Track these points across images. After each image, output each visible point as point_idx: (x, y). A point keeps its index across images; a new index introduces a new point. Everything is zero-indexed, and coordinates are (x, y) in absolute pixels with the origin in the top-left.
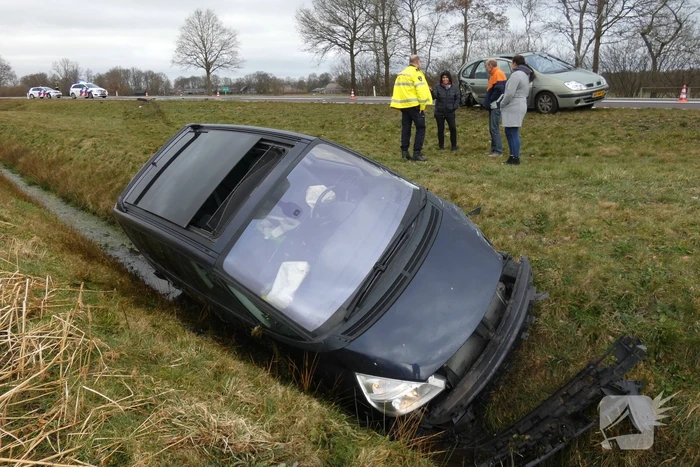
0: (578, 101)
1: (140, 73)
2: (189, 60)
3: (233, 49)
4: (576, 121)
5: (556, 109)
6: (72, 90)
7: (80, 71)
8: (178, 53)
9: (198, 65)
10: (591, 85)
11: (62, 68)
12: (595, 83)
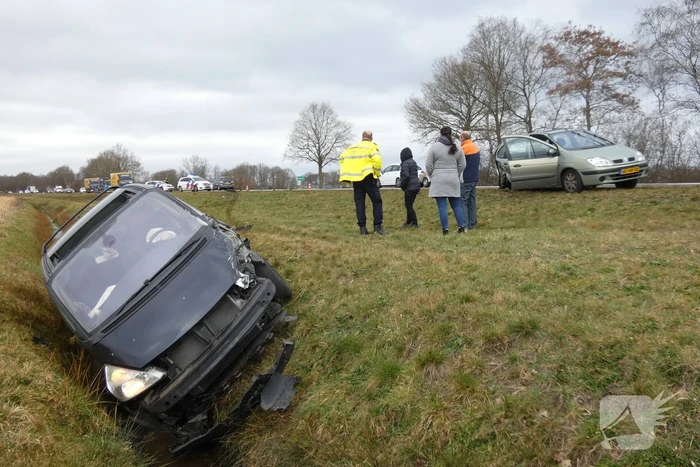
0: (602, 179)
1: (266, 170)
2: (301, 153)
3: (347, 142)
4: (594, 198)
5: (582, 188)
6: (180, 183)
7: (207, 167)
8: (291, 147)
9: (310, 159)
10: (621, 161)
11: (191, 164)
12: (626, 160)
